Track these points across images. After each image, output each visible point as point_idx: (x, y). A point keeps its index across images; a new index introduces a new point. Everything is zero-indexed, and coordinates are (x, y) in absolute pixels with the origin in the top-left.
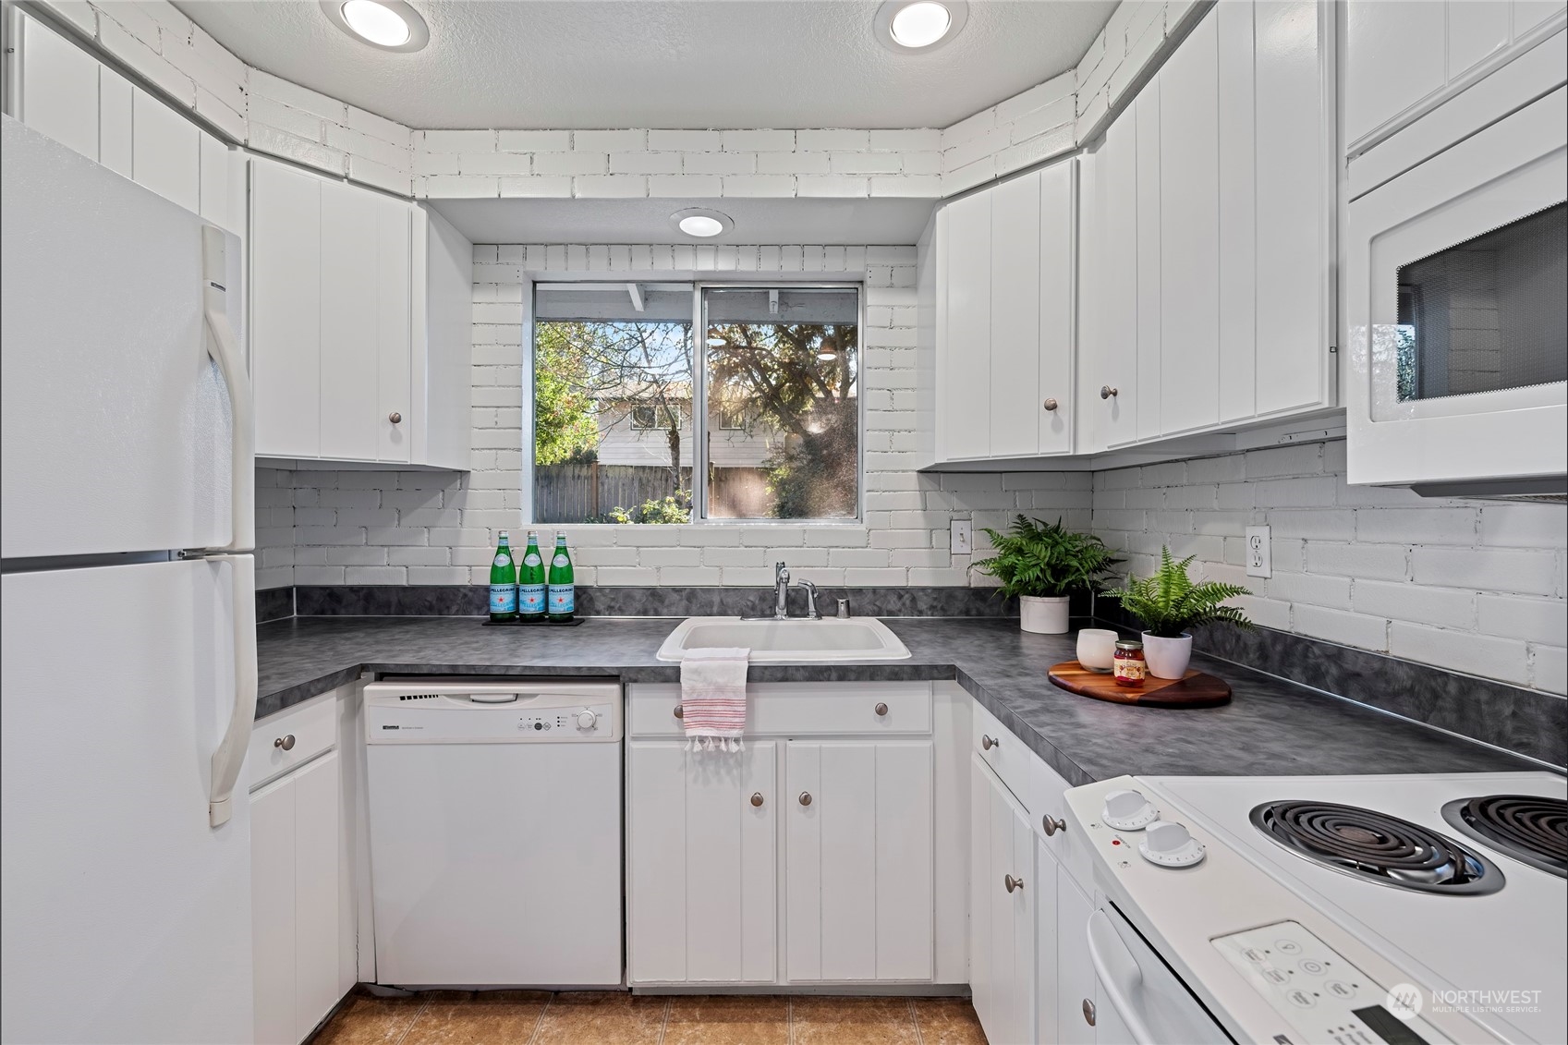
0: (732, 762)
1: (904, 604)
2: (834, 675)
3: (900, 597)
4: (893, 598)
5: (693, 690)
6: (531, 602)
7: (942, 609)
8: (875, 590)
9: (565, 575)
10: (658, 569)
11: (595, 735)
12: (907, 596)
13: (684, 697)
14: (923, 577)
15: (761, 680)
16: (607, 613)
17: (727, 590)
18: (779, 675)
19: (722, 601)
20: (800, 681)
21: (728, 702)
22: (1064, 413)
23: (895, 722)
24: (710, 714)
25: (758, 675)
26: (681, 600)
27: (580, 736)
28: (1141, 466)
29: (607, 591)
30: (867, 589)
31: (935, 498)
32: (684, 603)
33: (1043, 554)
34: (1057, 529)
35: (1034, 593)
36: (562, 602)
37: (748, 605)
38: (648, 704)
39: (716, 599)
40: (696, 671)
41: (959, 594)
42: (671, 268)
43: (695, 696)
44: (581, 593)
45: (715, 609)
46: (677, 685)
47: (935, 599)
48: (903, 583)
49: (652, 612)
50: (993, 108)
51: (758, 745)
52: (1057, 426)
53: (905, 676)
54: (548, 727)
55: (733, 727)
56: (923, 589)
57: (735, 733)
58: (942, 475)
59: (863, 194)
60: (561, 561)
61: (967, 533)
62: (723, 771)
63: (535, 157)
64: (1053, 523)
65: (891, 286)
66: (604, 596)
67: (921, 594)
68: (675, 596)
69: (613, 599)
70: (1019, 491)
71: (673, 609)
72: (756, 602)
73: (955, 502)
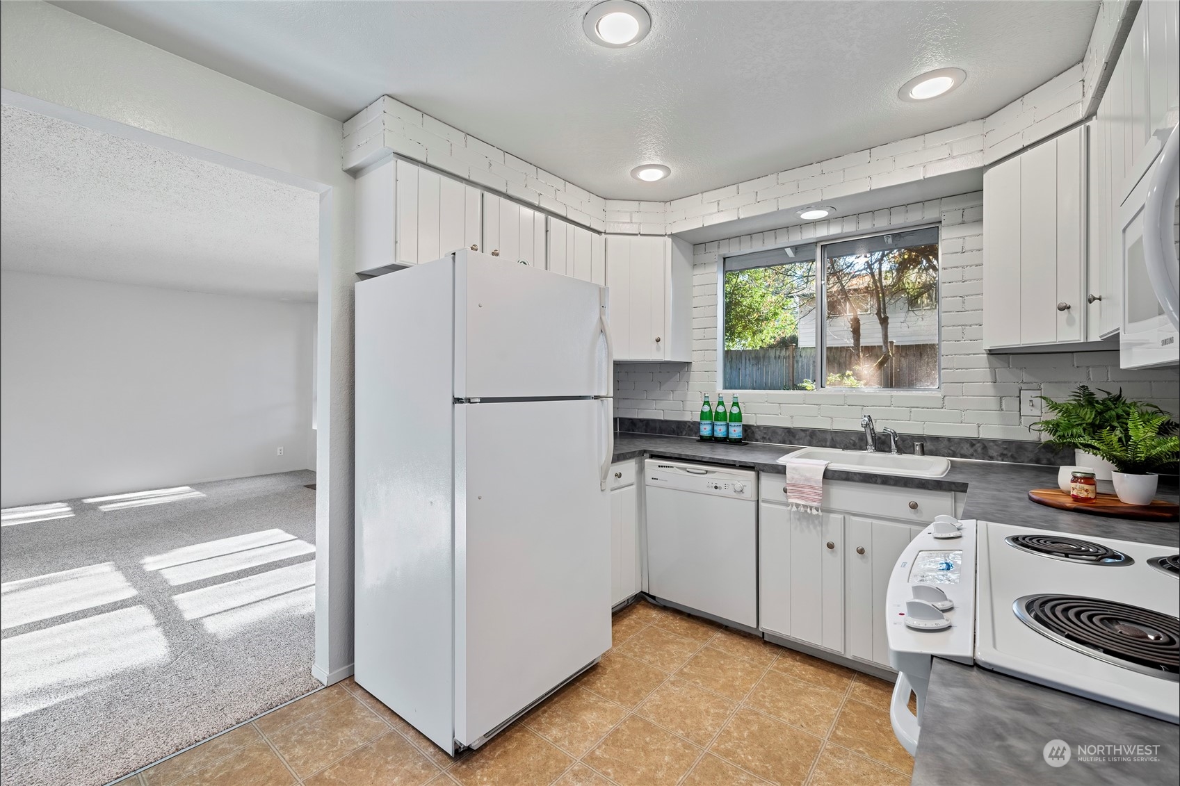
0: (816, 522)
1: (976, 451)
2: (879, 481)
3: (972, 445)
4: (966, 445)
5: (793, 478)
6: (720, 432)
7: (1012, 456)
8: (949, 439)
9: (738, 417)
10: (792, 417)
11: (742, 496)
12: (978, 445)
13: (788, 482)
14: (993, 430)
15: (832, 479)
16: (762, 441)
17: (836, 432)
19: (832, 439)
20: (857, 482)
21: (812, 487)
22: (1077, 311)
23: (923, 515)
24: (801, 492)
25: (830, 476)
26: (806, 436)
27: (735, 495)
29: (762, 428)
30: (943, 437)
31: (1003, 373)
32: (808, 438)
33: (1088, 416)
36: (736, 432)
37: (850, 443)
38: (770, 484)
39: (829, 437)
40: (794, 469)
41: (1029, 446)
42: (800, 239)
43: (793, 482)
44: (746, 428)
45: (828, 444)
46: (783, 475)
47: (1006, 449)
48: (974, 435)
49: (788, 443)
50: (1020, 99)
51: (832, 515)
52: (1070, 322)
53: (930, 487)
54: (721, 488)
55: (814, 501)
56: (994, 441)
57: (815, 504)
58: (1011, 356)
59: (920, 177)
60: (735, 411)
61: (1037, 399)
62: (811, 527)
63: (720, 203)
64: (1115, 393)
65: (963, 223)
66: (760, 431)
67: (992, 444)
68: (803, 434)
69: (765, 433)
70: (1093, 367)
71: (801, 442)
72: (857, 441)
73: (1025, 376)
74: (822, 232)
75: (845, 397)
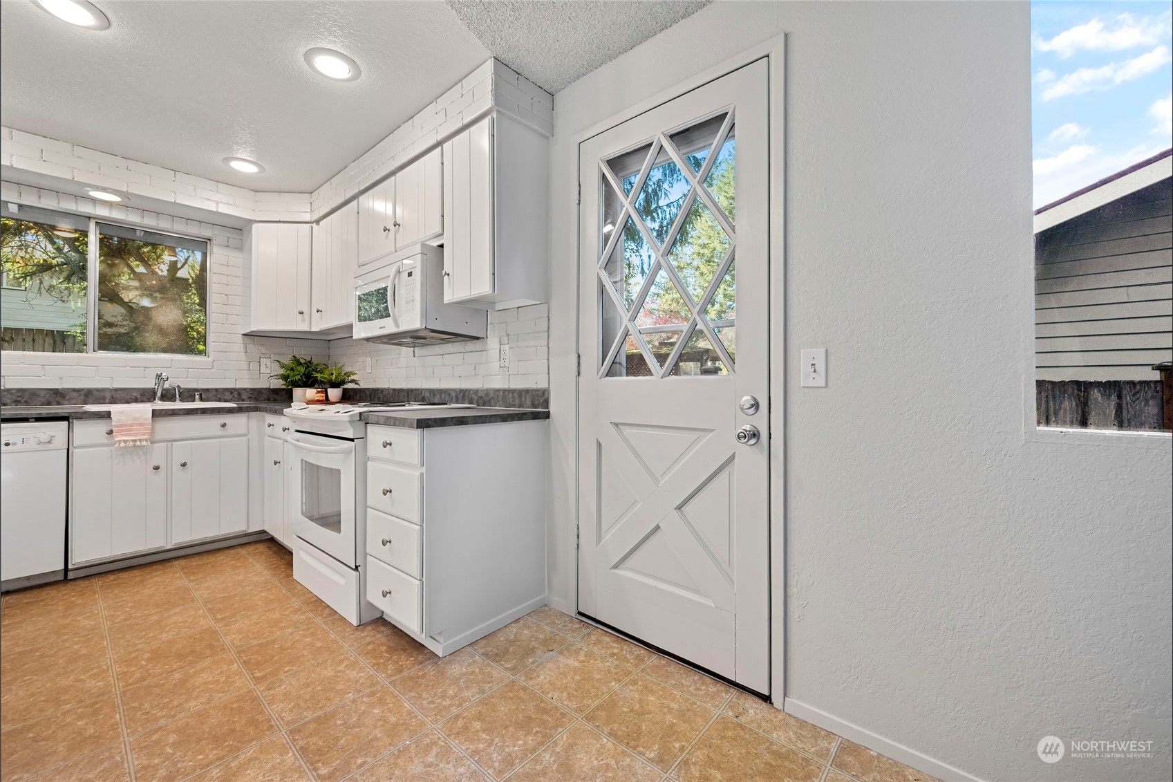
0: (139, 452)
1: (234, 397)
3: (232, 393)
4: (228, 394)
5: (119, 421)
7: (255, 398)
8: (216, 390)
10: (62, 378)
11: (50, 446)
12: (235, 392)
13: (113, 424)
14: (245, 383)
16: (13, 405)
17: (116, 390)
19: (112, 397)
21: (141, 424)
22: (306, 316)
23: (230, 430)
24: (130, 430)
26: (80, 396)
27: (39, 447)
28: (344, 338)
30: (212, 389)
31: (251, 347)
32: (82, 397)
33: (302, 370)
34: (310, 362)
35: (299, 386)
37: (131, 398)
38: (89, 431)
39: (108, 395)
41: (264, 391)
42: (74, 209)
45: (107, 401)
46: (109, 419)
47: (252, 394)
48: (233, 386)
49: (55, 404)
51: (156, 445)
52: (303, 320)
53: (235, 412)
54: (15, 444)
55: (144, 434)
56: (245, 389)
57: (145, 437)
58: (255, 336)
59: (214, 209)
61: (269, 364)
62: (134, 456)
64: (308, 359)
65: (228, 246)
66: (10, 394)
67: (243, 391)
68: (76, 394)
70: (294, 346)
71: (74, 402)
72: (139, 396)
73: (263, 350)
74: (102, 212)
75: (127, 360)
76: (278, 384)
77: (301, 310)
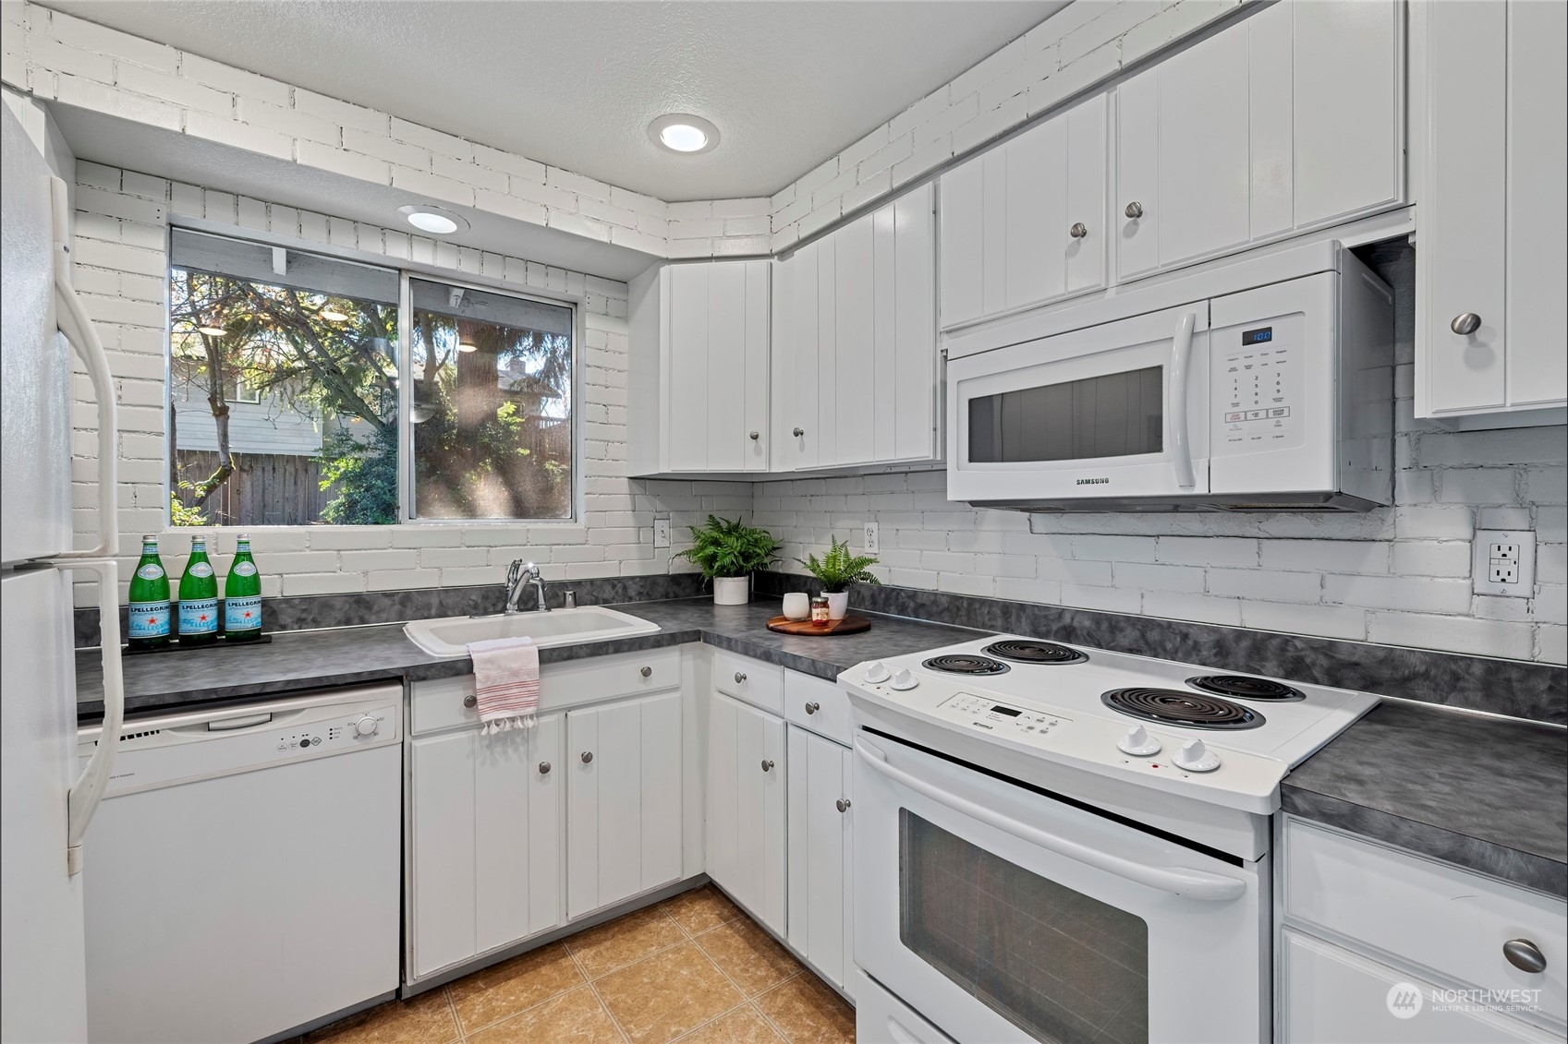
0: (518, 740)
1: (617, 593)
2: (611, 649)
3: (614, 586)
4: (608, 588)
5: (487, 678)
7: (648, 594)
8: (592, 582)
9: (253, 585)
10: (365, 573)
11: (376, 740)
12: (619, 585)
13: (478, 686)
14: (633, 569)
15: (550, 661)
16: (296, 626)
17: (447, 591)
18: (565, 655)
19: (441, 603)
20: (583, 657)
21: (522, 684)
22: (762, 442)
23: (656, 681)
24: (505, 698)
25: (549, 657)
26: (393, 605)
27: (357, 744)
28: (792, 480)
29: (297, 602)
30: (586, 581)
31: (640, 499)
32: (397, 607)
33: (735, 544)
34: (738, 526)
35: (728, 575)
36: (245, 616)
37: (469, 605)
38: (436, 702)
39: (435, 601)
40: (490, 661)
41: (660, 581)
42: (381, 252)
43: (489, 684)
44: (270, 610)
45: (433, 612)
46: (468, 677)
47: (642, 586)
48: (616, 575)
49: (357, 621)
51: (547, 719)
52: (758, 452)
53: (665, 643)
54: (318, 741)
55: (528, 705)
56: (633, 578)
57: (531, 710)
58: (647, 481)
59: (605, 239)
60: (245, 569)
61: (666, 529)
62: (510, 751)
63: (239, 100)
64: (734, 522)
65: (606, 314)
66: (291, 607)
67: (631, 582)
68: (387, 602)
69: (305, 610)
70: (705, 496)
72: (480, 601)
73: (659, 506)
74: (422, 257)
75: (462, 533)
76: (682, 566)
77: (754, 430)
